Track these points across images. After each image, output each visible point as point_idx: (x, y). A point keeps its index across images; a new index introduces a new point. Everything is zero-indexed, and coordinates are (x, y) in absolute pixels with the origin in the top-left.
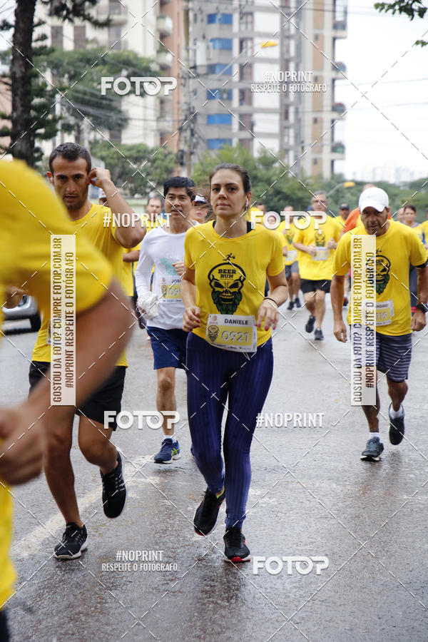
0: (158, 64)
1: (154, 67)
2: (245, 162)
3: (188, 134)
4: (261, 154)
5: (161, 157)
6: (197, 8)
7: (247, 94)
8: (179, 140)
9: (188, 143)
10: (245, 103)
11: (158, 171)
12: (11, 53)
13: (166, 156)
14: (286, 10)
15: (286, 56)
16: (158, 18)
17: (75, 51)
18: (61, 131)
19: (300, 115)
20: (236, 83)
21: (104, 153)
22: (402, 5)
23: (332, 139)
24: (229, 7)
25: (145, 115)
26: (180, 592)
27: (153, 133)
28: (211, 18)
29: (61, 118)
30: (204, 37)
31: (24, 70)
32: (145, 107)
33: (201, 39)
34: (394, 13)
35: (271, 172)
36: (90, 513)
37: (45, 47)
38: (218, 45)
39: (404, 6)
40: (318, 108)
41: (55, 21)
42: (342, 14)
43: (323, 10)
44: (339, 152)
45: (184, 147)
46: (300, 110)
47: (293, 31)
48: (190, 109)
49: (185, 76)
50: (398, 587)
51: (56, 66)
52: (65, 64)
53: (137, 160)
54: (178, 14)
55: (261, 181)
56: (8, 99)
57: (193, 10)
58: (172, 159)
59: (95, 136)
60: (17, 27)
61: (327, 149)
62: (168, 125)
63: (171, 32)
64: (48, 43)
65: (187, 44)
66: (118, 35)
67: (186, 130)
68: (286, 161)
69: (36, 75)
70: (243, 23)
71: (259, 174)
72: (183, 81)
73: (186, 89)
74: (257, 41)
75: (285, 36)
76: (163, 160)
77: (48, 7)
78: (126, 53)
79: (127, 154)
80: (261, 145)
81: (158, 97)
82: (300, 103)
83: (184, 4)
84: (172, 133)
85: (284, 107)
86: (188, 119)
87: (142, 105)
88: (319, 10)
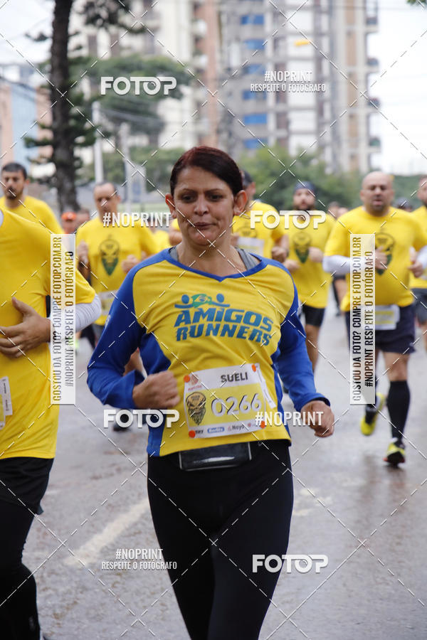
0: (193, 67)
1: (190, 71)
3: (226, 135)
4: (298, 152)
6: (230, 11)
9: (226, 144)
10: (279, 102)
12: (49, 64)
15: (319, 54)
16: (191, 22)
17: (111, 59)
18: (100, 138)
19: (335, 111)
21: (143, 157)
23: (368, 133)
24: (261, 8)
25: (182, 118)
27: (190, 136)
28: (244, 20)
29: (99, 126)
30: (238, 39)
31: (62, 80)
32: (182, 111)
33: (235, 41)
35: (309, 170)
37: (82, 56)
38: (251, 45)
41: (91, 30)
42: (373, 10)
43: (354, 8)
44: (376, 146)
46: (335, 106)
47: (325, 28)
48: (226, 111)
52: (101, 72)
57: (225, 13)
59: (133, 142)
60: (54, 38)
61: (364, 143)
62: (205, 127)
63: (204, 35)
64: (84, 52)
65: (221, 45)
66: (153, 40)
67: (223, 131)
68: (322, 157)
69: (74, 85)
70: (276, 22)
72: (217, 83)
74: (290, 39)
75: (318, 34)
77: (84, 17)
78: (160, 59)
79: (165, 157)
80: (298, 142)
81: (195, 100)
82: (334, 99)
83: (217, 6)
84: (209, 135)
85: (318, 105)
86: (225, 120)
87: (179, 109)
88: (351, 8)
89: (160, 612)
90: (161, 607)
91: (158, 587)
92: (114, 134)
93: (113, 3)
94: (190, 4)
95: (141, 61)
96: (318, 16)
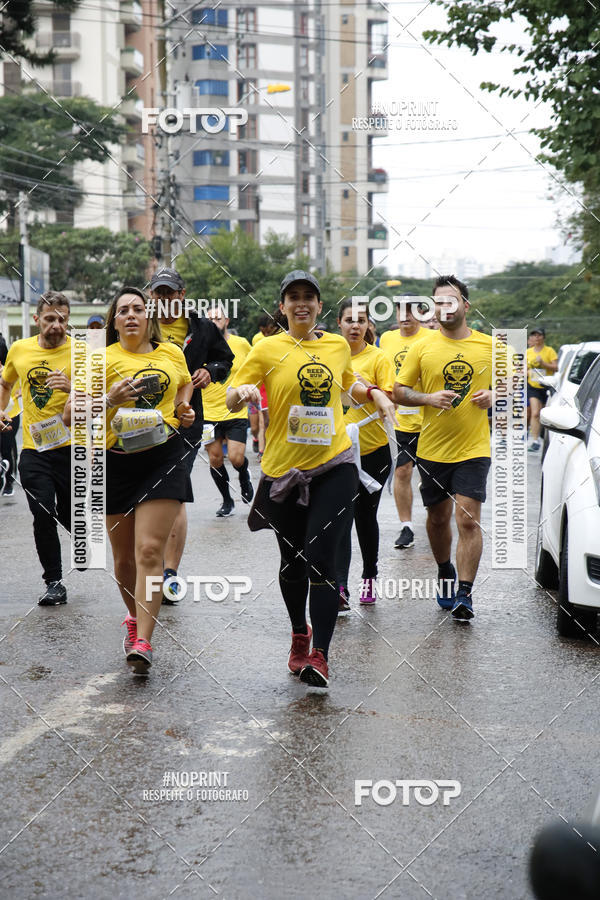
0: (123, 115)
1: (119, 120)
2: (248, 253)
3: (166, 213)
4: (269, 241)
5: (129, 246)
6: (176, 38)
7: (250, 157)
8: (155, 224)
9: (167, 227)
10: (246, 171)
11: (126, 266)
13: (136, 245)
14: (302, 41)
15: (304, 105)
16: (122, 51)
17: (5, 99)
19: (324, 187)
20: (233, 142)
21: (48, 242)
22: (461, 33)
23: (370, 220)
24: (222, 36)
25: (106, 188)
26: (151, 872)
27: (117, 213)
28: (198, 52)
30: (187, 79)
32: (106, 177)
33: (184, 82)
34: (449, 45)
35: (284, 267)
36: (23, 759)
38: (207, 88)
39: (463, 35)
40: (349, 175)
42: (380, 46)
43: (354, 42)
44: (380, 238)
45: (163, 234)
46: (324, 181)
47: (312, 70)
48: (169, 178)
49: (161, 133)
50: (459, 857)
53: (96, 251)
54: (151, 45)
55: (271, 279)
57: (171, 40)
58: (144, 250)
59: (36, 219)
61: (362, 234)
62: (140, 201)
63: (142, 71)
65: (164, 87)
66: (68, 75)
67: (163, 209)
68: (305, 250)
70: (243, 58)
71: (267, 270)
72: (158, 140)
73: (163, 150)
74: (262, 83)
75: (301, 77)
76: (132, 251)
78: (78, 101)
79: (81, 242)
80: (270, 228)
81: (124, 163)
82: (324, 170)
83: (158, 32)
84: (143, 213)
85: (301, 176)
86: (167, 194)
87: (102, 174)
88: (349, 41)
90: (34, 888)
91: (34, 858)
92: (8, 206)
93: (10, 19)
94: (122, 27)
95: (50, 103)
96: (303, 52)
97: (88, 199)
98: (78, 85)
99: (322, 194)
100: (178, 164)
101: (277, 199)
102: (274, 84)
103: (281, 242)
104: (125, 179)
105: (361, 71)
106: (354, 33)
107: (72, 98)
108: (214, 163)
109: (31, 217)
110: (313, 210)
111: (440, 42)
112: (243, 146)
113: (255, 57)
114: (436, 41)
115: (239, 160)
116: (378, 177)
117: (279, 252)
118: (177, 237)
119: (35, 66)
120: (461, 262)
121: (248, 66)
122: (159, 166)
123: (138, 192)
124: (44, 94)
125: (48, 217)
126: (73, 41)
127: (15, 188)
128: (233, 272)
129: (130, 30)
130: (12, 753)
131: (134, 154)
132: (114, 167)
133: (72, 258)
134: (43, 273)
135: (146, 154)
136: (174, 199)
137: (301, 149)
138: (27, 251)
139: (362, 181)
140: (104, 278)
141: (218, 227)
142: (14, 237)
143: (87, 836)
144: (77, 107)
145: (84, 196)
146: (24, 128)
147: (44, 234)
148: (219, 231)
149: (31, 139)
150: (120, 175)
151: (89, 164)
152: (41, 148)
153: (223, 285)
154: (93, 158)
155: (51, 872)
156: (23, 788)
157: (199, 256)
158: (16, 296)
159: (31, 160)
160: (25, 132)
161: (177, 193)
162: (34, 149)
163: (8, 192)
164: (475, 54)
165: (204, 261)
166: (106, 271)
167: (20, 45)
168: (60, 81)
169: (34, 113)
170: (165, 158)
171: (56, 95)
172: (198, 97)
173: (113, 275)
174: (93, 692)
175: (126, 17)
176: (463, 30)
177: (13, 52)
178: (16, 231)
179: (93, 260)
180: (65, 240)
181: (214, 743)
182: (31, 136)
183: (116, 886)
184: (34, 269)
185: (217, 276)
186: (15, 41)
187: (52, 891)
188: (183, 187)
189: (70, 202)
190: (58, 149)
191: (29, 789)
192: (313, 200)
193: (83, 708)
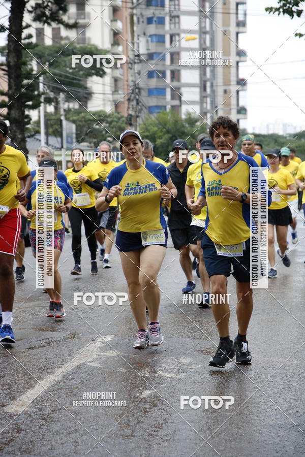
0: (112, 54)
2: (176, 122)
3: (134, 103)
4: (186, 116)
5: (115, 119)
6: (139, 14)
7: (176, 73)
8: (128, 108)
9: (135, 109)
10: (174, 80)
11: (114, 129)
12: (7, 48)
13: (119, 119)
14: (202, 13)
15: (204, 45)
16: (112, 21)
17: (53, 46)
18: (44, 103)
19: (215, 88)
20: (168, 66)
21: (75, 118)
22: (285, 8)
23: (238, 104)
24: (162, 12)
25: (104, 90)
26: (132, 436)
27: (109, 103)
28: (150, 21)
29: (43, 94)
30: (144, 34)
31: (16, 60)
32: (104, 85)
33: (143, 36)
34: (279, 14)
35: (194, 129)
36: (66, 379)
37: (32, 43)
38: (154, 39)
40: (227, 82)
41: (37, 25)
42: (243, 16)
43: (229, 13)
44: (243, 114)
45: (132, 112)
46: (214, 84)
47: (208, 28)
48: (135, 85)
49: (132, 62)
50: (290, 428)
51: (40, 57)
52: (46, 55)
54: (126, 18)
55: (187, 135)
56: (5, 81)
57: (136, 15)
58: (123, 121)
59: (69, 106)
60: (10, 29)
61: (234, 112)
62: (121, 96)
63: (121, 31)
64: (34, 40)
65: (133, 39)
66: (84, 33)
67: (133, 100)
68: (205, 121)
69: (25, 64)
70: (173, 23)
71: (186, 131)
72: (130, 65)
73: (132, 71)
74: (182, 35)
75: (202, 32)
76: (117, 122)
77: (33, 15)
78: (89, 47)
79: (91, 118)
80: (187, 109)
81: (113, 77)
82: (214, 79)
83: (130, 10)
84: (123, 103)
85: (202, 83)
86: (134, 93)
87: (102, 83)
88: (226, 13)
89: (74, 447)
90: (74, 444)
91: (73, 429)
92: (55, 100)
93: (55, 6)
94: (111, 8)
95: (75, 48)
96: (203, 20)
97: (95, 96)
98: (89, 39)
99: (213, 91)
100: (140, 78)
101: (191, 95)
102: (189, 36)
103: (193, 116)
104: (113, 85)
105: (233, 29)
106: (229, 9)
107: (86, 45)
108: (158, 77)
109: (66, 106)
110: (209, 100)
111: (274, 13)
112: (173, 68)
113: (179, 23)
114: (272, 13)
115: (171, 74)
116: (242, 83)
117: (192, 121)
118: (140, 115)
119: (68, 29)
120: (285, 126)
121: (175, 27)
122: (131, 78)
123: (120, 92)
124: (72, 43)
125: (75, 105)
126: (86, 16)
127: (57, 91)
128: (168, 132)
129: (115, 10)
130: (61, 376)
131: (117, 73)
132: (108, 79)
133: (87, 126)
134: (72, 134)
135: (124, 73)
136: (138, 95)
137: (202, 69)
138: (64, 123)
139: (233, 85)
140: (103, 136)
141: (161, 109)
142: (58, 116)
143: (99, 418)
144: (89, 50)
145: (93, 95)
146: (63, 61)
147: (72, 114)
148: (161, 111)
149: (66, 66)
150: (111, 83)
151: (95, 78)
152: (71, 71)
153: (164, 138)
154: (97, 75)
155: (82, 436)
156: (67, 393)
157: (151, 124)
158: (59, 146)
159: (67, 77)
160: (63, 63)
161: (139, 92)
162: (67, 72)
163: (55, 93)
164: (292, 18)
165: (153, 126)
166: (104, 132)
167: (60, 18)
168: (80, 36)
169: (67, 53)
170: (133, 74)
171: (78, 44)
172: (150, 43)
173: (108, 134)
174: (101, 345)
175: (114, 3)
176: (286, 6)
177: (57, 22)
178: (58, 113)
179: (97, 127)
180: (83, 117)
181: (163, 370)
182: (66, 65)
183: (114, 442)
184: (68, 131)
185: (161, 134)
186: (58, 17)
187: (83, 446)
188: (143, 89)
189: (86, 98)
190: (79, 71)
191: (70, 394)
192: (209, 95)
193: (96, 353)
